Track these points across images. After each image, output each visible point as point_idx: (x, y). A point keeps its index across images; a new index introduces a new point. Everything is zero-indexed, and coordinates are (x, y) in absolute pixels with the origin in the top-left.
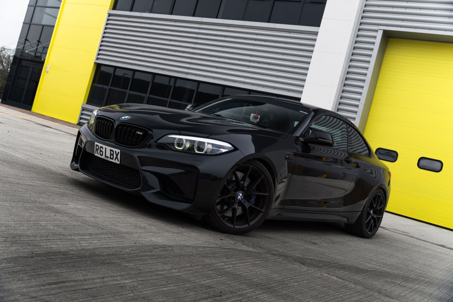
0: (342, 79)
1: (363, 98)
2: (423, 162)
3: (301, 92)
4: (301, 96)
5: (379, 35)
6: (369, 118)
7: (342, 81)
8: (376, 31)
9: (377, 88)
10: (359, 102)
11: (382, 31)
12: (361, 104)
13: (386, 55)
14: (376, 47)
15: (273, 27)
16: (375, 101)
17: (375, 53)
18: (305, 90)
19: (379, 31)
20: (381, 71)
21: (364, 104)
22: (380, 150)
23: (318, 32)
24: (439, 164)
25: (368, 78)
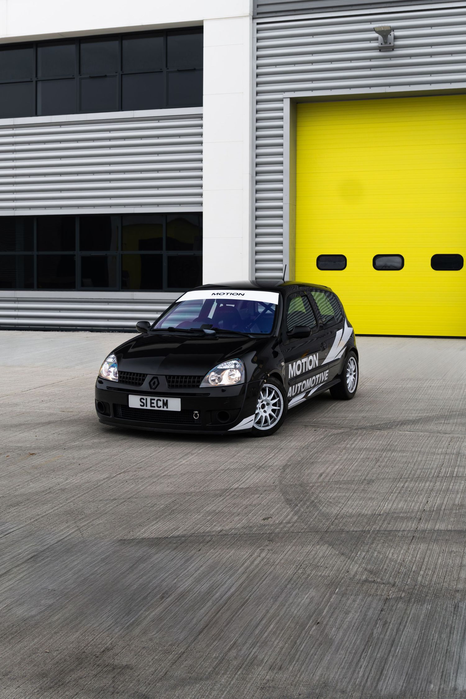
0: (252, 175)
1: (286, 195)
2: (379, 262)
3: (201, 204)
4: (202, 208)
5: (286, 105)
6: (297, 219)
7: (252, 177)
8: (281, 100)
9: (298, 175)
10: (282, 202)
11: (289, 100)
12: (286, 203)
13: (298, 129)
14: (286, 123)
15: (133, 117)
16: (299, 194)
17: (286, 131)
18: (204, 199)
19: (284, 100)
20: (298, 152)
21: (290, 203)
22: (322, 257)
23: (202, 114)
24: (399, 259)
25: (286, 167)
